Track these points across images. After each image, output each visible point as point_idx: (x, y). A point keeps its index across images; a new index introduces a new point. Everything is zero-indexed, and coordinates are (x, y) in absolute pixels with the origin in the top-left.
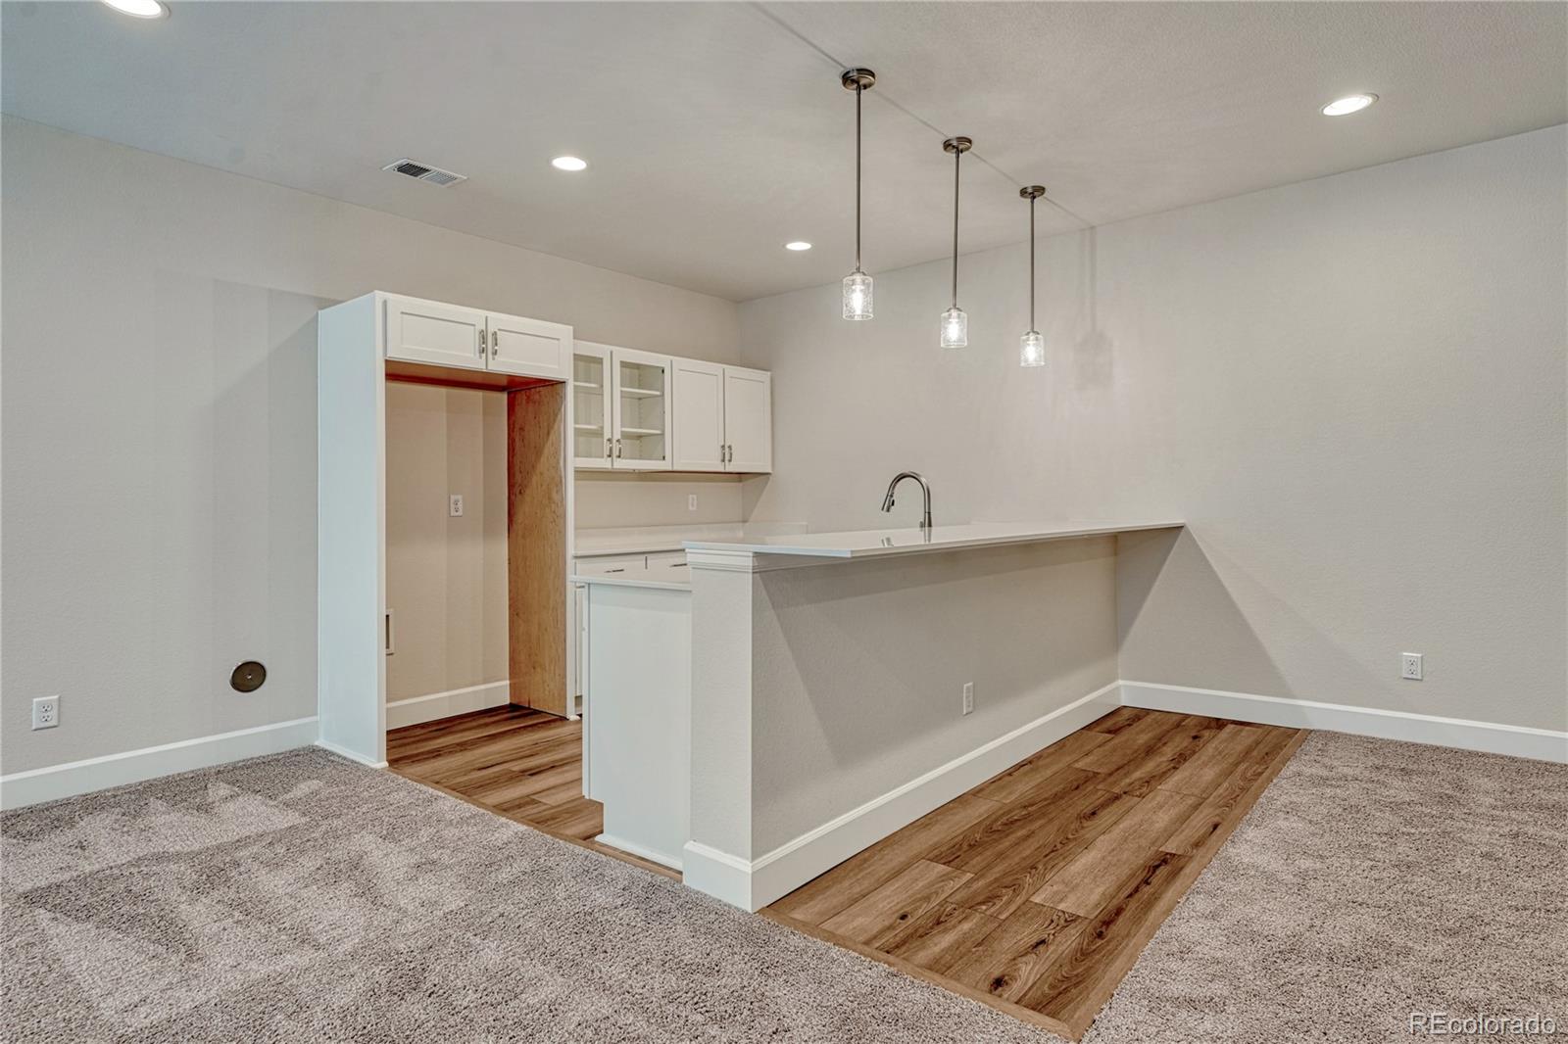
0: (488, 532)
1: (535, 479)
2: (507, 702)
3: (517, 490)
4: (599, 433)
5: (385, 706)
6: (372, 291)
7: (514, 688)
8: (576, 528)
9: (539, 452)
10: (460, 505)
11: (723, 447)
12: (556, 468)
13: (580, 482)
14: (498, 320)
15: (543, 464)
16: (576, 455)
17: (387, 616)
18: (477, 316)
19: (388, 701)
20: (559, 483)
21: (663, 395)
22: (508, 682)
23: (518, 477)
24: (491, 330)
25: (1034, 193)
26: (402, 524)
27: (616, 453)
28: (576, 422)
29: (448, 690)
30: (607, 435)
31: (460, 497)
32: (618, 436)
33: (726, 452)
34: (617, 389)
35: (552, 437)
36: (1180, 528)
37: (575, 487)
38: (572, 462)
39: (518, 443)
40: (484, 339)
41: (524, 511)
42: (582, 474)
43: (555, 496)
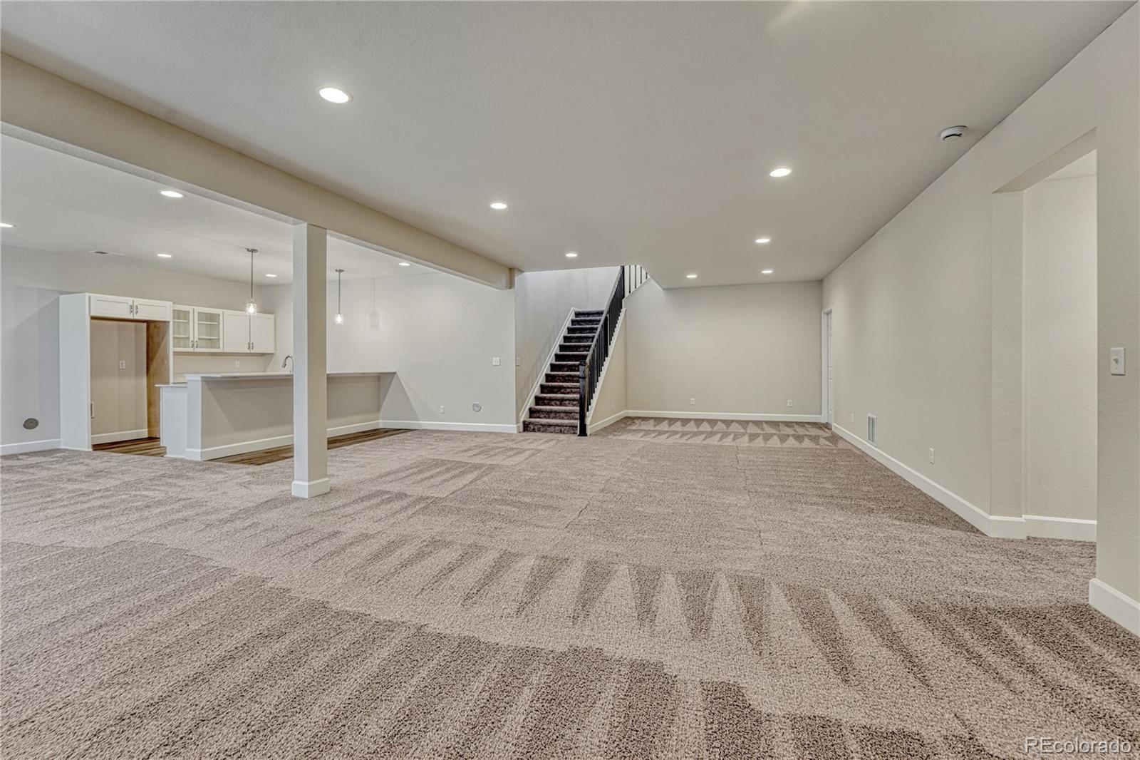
0: (137, 374)
1: (157, 355)
2: (147, 436)
3: (150, 359)
4: (188, 338)
5: (91, 436)
6: (84, 292)
7: (149, 432)
8: (174, 373)
9: (159, 345)
10: (124, 365)
11: (249, 344)
12: (166, 351)
13: (176, 357)
14: (137, 301)
15: (161, 350)
16: (174, 347)
17: (91, 405)
18: (130, 300)
19: (92, 434)
20: (167, 357)
21: (219, 324)
22: (146, 430)
23: (151, 355)
24: (135, 304)
25: (341, 271)
26: (97, 371)
27: (195, 346)
28: (174, 334)
29: (118, 431)
30: (191, 339)
31: (124, 362)
32: (196, 339)
33: (250, 346)
34: (196, 322)
35: (165, 340)
36: (395, 373)
37: (174, 358)
38: (172, 349)
39: (151, 342)
40: (131, 307)
41: (153, 367)
42: (176, 353)
43: (165, 361)
